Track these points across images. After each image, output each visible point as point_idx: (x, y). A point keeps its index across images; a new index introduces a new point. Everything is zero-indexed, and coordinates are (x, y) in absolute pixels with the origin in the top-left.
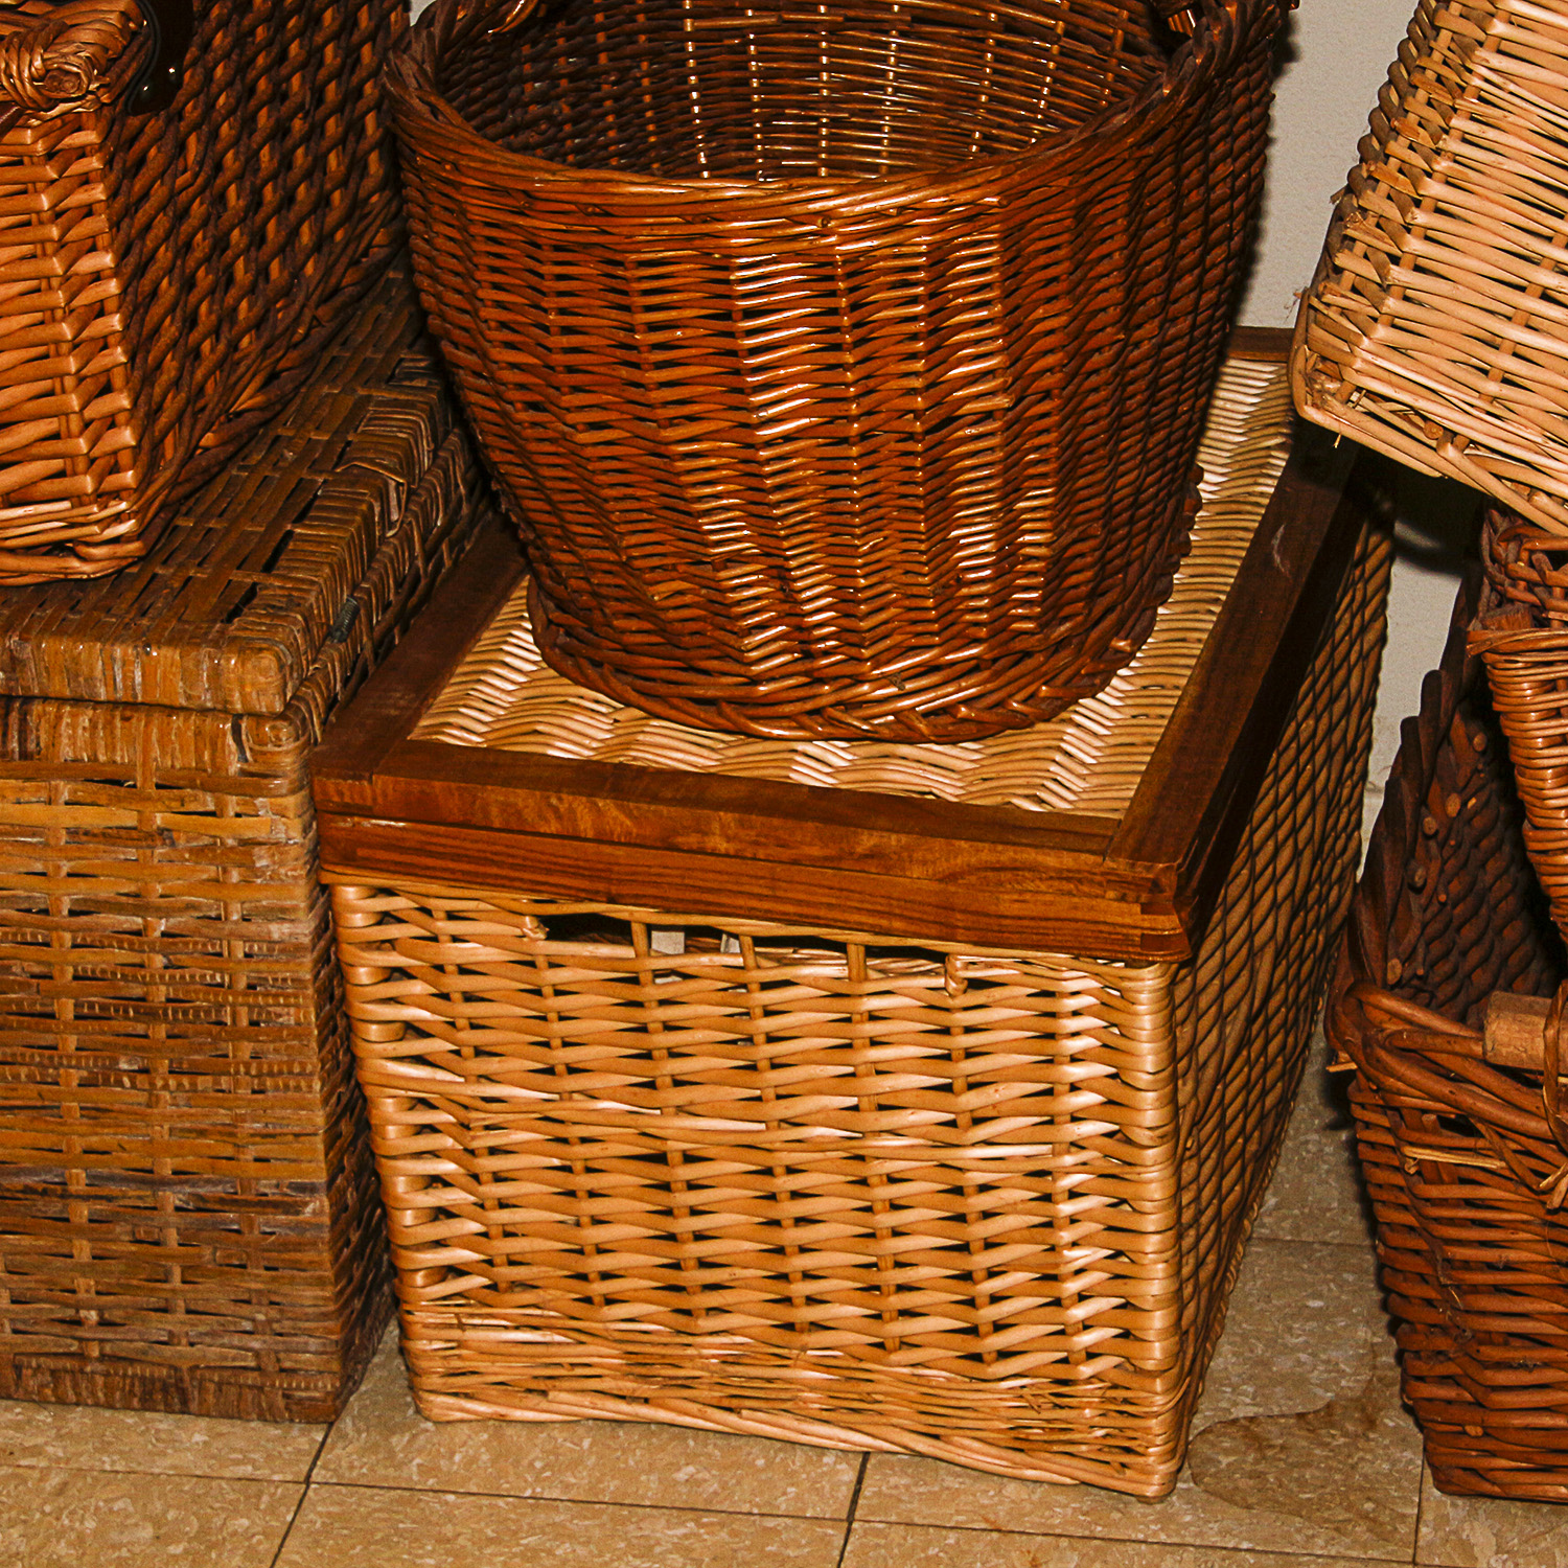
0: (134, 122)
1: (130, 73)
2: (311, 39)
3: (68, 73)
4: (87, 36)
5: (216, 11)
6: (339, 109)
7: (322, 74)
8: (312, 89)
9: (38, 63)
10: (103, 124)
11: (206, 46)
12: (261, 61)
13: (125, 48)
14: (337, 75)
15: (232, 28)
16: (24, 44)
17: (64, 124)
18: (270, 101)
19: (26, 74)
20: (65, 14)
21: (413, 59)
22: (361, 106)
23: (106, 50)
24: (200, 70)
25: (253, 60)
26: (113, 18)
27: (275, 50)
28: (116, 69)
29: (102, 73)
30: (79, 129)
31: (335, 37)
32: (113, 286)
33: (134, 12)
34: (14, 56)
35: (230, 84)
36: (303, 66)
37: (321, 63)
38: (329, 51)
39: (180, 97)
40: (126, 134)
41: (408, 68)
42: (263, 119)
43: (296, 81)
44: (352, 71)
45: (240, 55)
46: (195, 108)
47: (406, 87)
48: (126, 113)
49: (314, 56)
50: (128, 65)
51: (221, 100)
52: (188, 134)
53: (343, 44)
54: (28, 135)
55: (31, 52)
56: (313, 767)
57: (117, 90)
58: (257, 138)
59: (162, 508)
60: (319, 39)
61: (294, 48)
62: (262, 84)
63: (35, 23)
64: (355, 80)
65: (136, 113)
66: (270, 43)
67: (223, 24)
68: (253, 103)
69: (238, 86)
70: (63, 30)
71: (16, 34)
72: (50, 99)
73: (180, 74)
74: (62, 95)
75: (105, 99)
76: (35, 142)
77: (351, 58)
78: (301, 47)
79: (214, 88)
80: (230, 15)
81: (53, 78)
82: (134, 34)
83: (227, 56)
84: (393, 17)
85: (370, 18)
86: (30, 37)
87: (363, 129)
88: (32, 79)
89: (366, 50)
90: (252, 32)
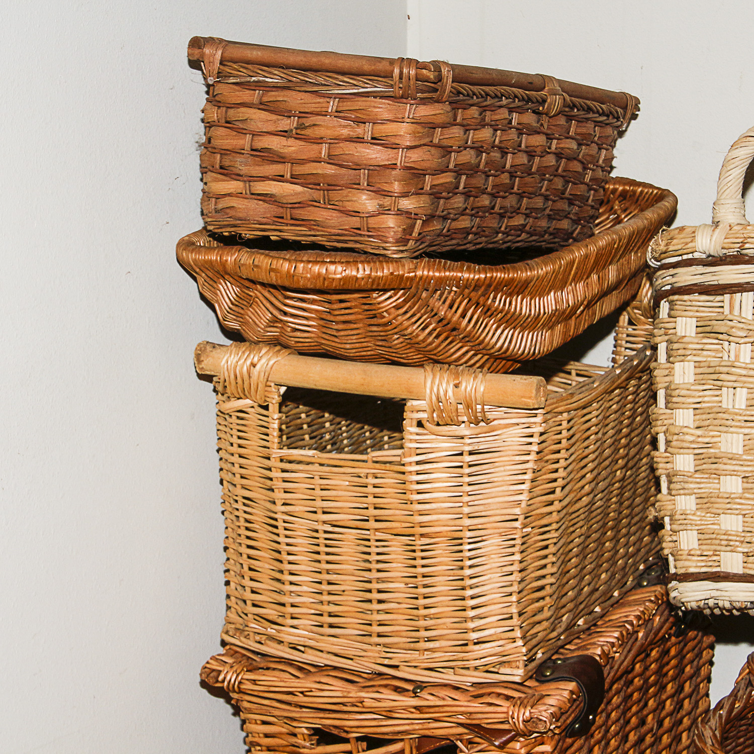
0: (569, 741)
1: (570, 719)
2: (660, 697)
3: (541, 720)
4: (551, 701)
5: (615, 686)
6: (669, 730)
7: (664, 713)
8: (658, 722)
9: (527, 714)
10: (554, 743)
11: (609, 702)
12: (634, 709)
13: (570, 707)
14: (670, 714)
15: (622, 694)
16: (523, 704)
17: (535, 741)
18: (636, 728)
19: (521, 719)
20: (545, 689)
21: (711, 728)
22: (681, 728)
23: (560, 709)
24: (604, 715)
25: (630, 708)
26: (566, 694)
27: (642, 704)
28: (564, 717)
29: (557, 721)
30: (542, 744)
31: (672, 696)
33: (576, 689)
34: (517, 709)
35: (618, 720)
36: (654, 711)
37: (664, 708)
38: (668, 702)
39: (593, 728)
40: (565, 746)
41: (708, 733)
42: (632, 737)
43: (650, 717)
44: (678, 712)
45: (625, 706)
46: (599, 733)
47: (705, 744)
48: (566, 736)
49: (661, 705)
50: (570, 715)
51: (613, 728)
52: (594, 746)
53: (675, 699)
54: (518, 745)
55: (525, 707)
57: (563, 727)
58: (628, 745)
60: (664, 697)
61: (651, 702)
62: (634, 720)
63: (530, 691)
64: (679, 716)
65: (570, 737)
66: (639, 701)
67: (618, 692)
68: (628, 728)
69: (622, 721)
70: (542, 697)
71: (520, 698)
72: (530, 731)
73: (594, 719)
74: (537, 730)
75: (557, 731)
76: (521, 748)
77: (679, 705)
78: (655, 701)
79: (610, 723)
80: (622, 688)
81: (533, 722)
82: (575, 700)
83: (618, 707)
84: (701, 685)
85: (690, 687)
86: (525, 701)
87: (680, 739)
88: (524, 721)
89: (686, 702)
90: (631, 695)
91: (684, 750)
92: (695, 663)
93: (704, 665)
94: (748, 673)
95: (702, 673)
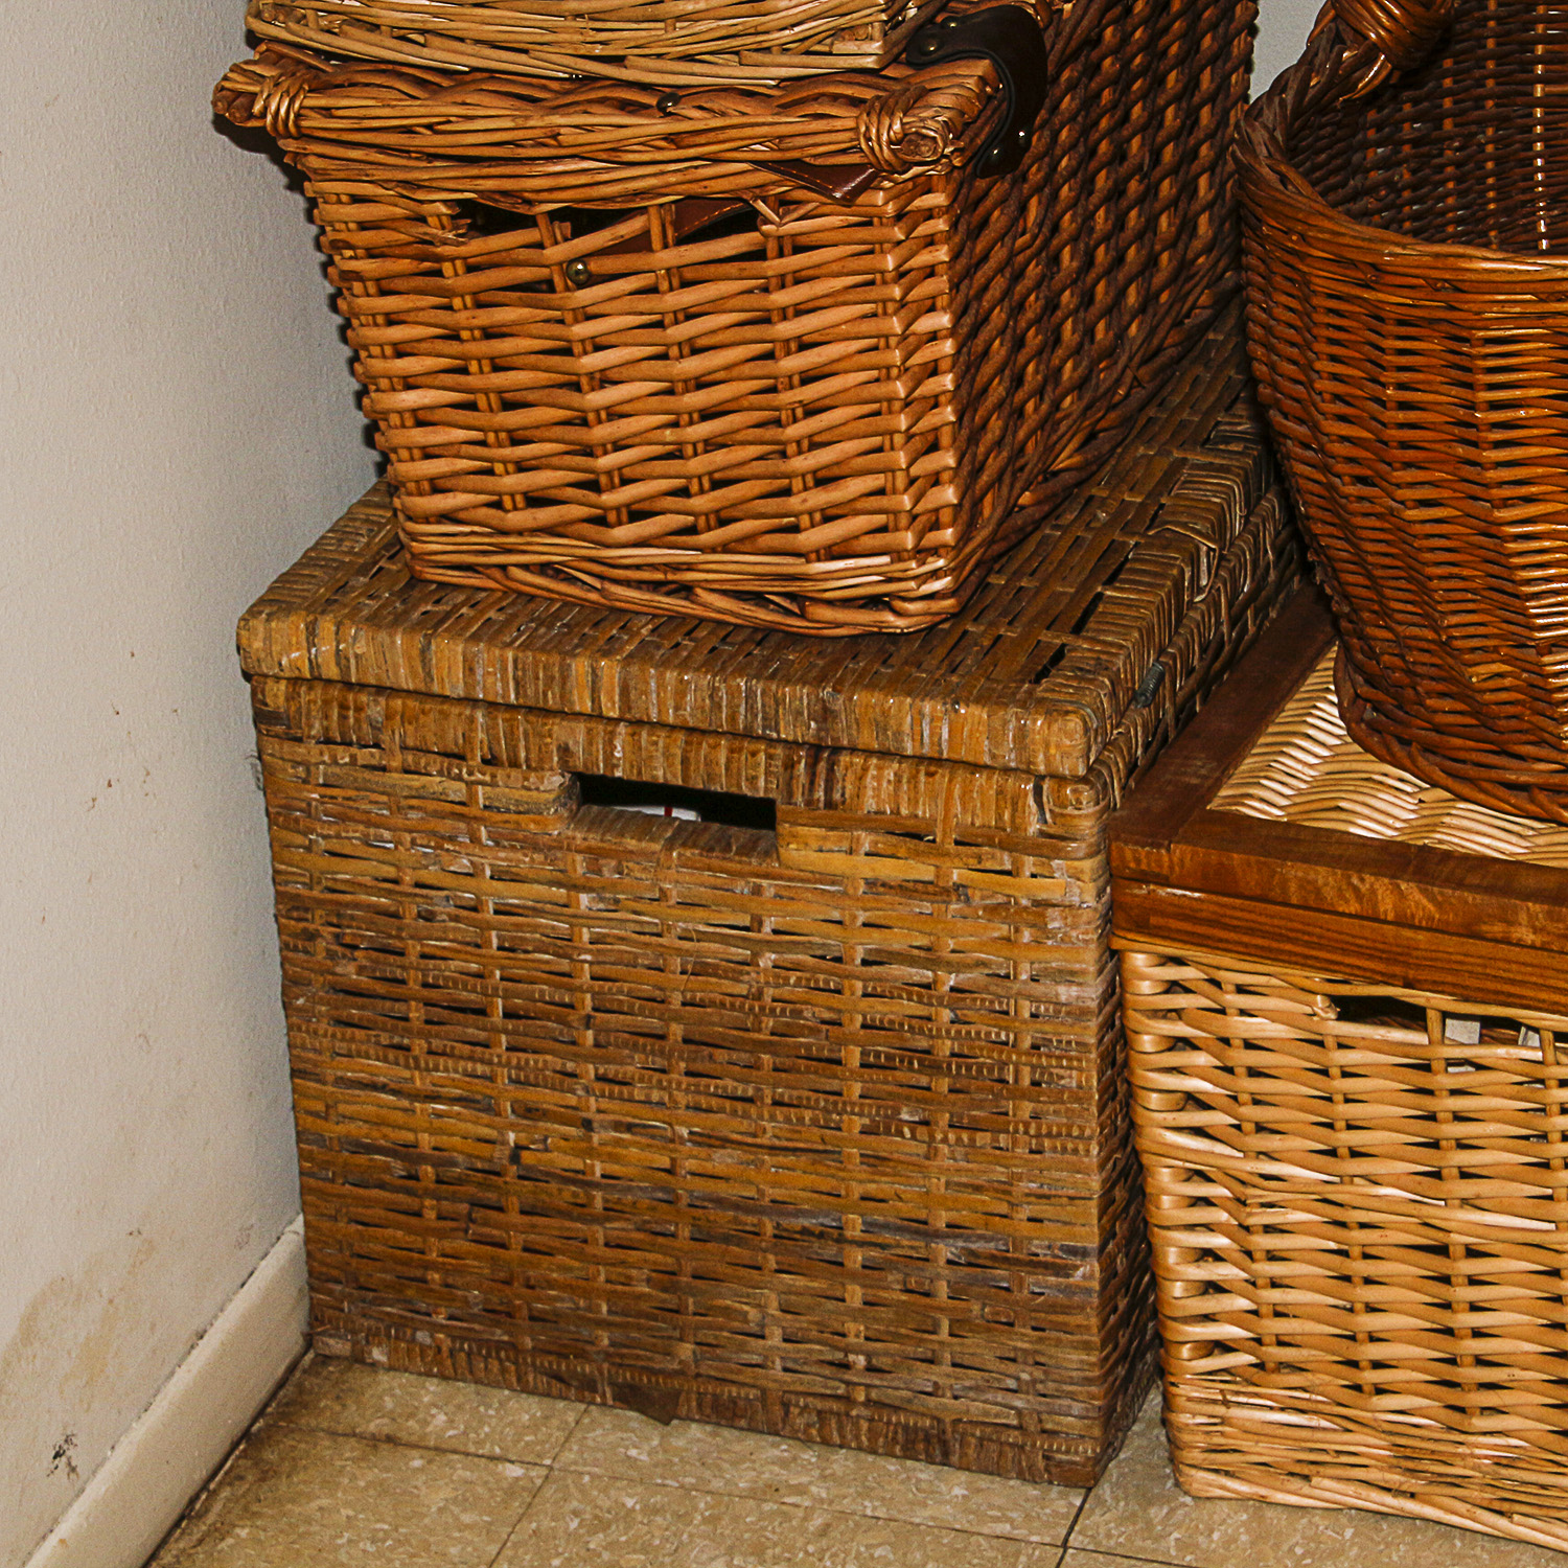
0: (981, 184)
1: (983, 137)
2: (1154, 101)
3: (925, 137)
4: (944, 100)
5: (1066, 75)
6: (1174, 171)
7: (1162, 135)
8: (1151, 152)
9: (897, 127)
10: (951, 187)
11: (1055, 108)
12: (1104, 123)
13: (981, 112)
14: (1175, 137)
15: (1080, 91)
16: (885, 108)
17: (915, 187)
18: (1108, 164)
19: (885, 137)
20: (926, 78)
21: (1265, 127)
22: (1195, 167)
23: (962, 113)
24: (1047, 133)
25: (1096, 123)
26: (971, 83)
27: (1119, 113)
28: (969, 133)
29: (957, 138)
30: (929, 191)
31: (1177, 99)
32: (948, 346)
33: (991, 76)
34: (874, 119)
35: (1073, 146)
36: (1143, 129)
37: (1161, 125)
38: (1170, 112)
39: (1027, 159)
40: (973, 195)
41: (1259, 136)
42: (1102, 181)
43: (1135, 143)
44: (1190, 133)
45: (1086, 117)
46: (1039, 170)
47: (1256, 156)
48: (974, 176)
49: (1155, 118)
50: (982, 128)
51: (1064, 163)
52: (1031, 196)
53: (1184, 105)
54: (880, 197)
55: (892, 115)
56: (1111, 832)
57: (968, 154)
58: (1095, 199)
59: (977, 566)
60: (1161, 101)
61: (1137, 111)
62: (1104, 147)
63: (897, 87)
64: (1192, 141)
65: (983, 177)
66: (1114, 106)
67: (1072, 87)
68: (1093, 165)
69: (1081, 149)
70: (925, 92)
71: (878, 98)
72: (905, 162)
73: (1028, 137)
74: (917, 158)
75: (957, 162)
76: (886, 203)
77: (1191, 120)
78: (1144, 109)
79: (1058, 151)
80: (1079, 80)
81: (910, 141)
82: (990, 98)
83: (1073, 119)
84: (1234, 77)
85: (1212, 80)
86: (891, 102)
87: (1196, 190)
88: (890, 142)
89: (1205, 112)
90: (1098, 95)
91: (1203, 211)
92: (1221, 30)
93: (1238, 34)
94: (1334, 20)
95: (1235, 51)
